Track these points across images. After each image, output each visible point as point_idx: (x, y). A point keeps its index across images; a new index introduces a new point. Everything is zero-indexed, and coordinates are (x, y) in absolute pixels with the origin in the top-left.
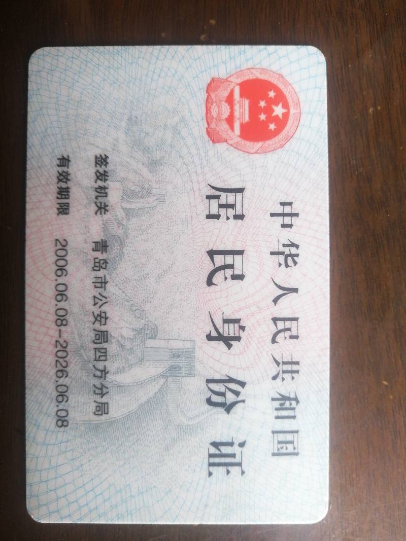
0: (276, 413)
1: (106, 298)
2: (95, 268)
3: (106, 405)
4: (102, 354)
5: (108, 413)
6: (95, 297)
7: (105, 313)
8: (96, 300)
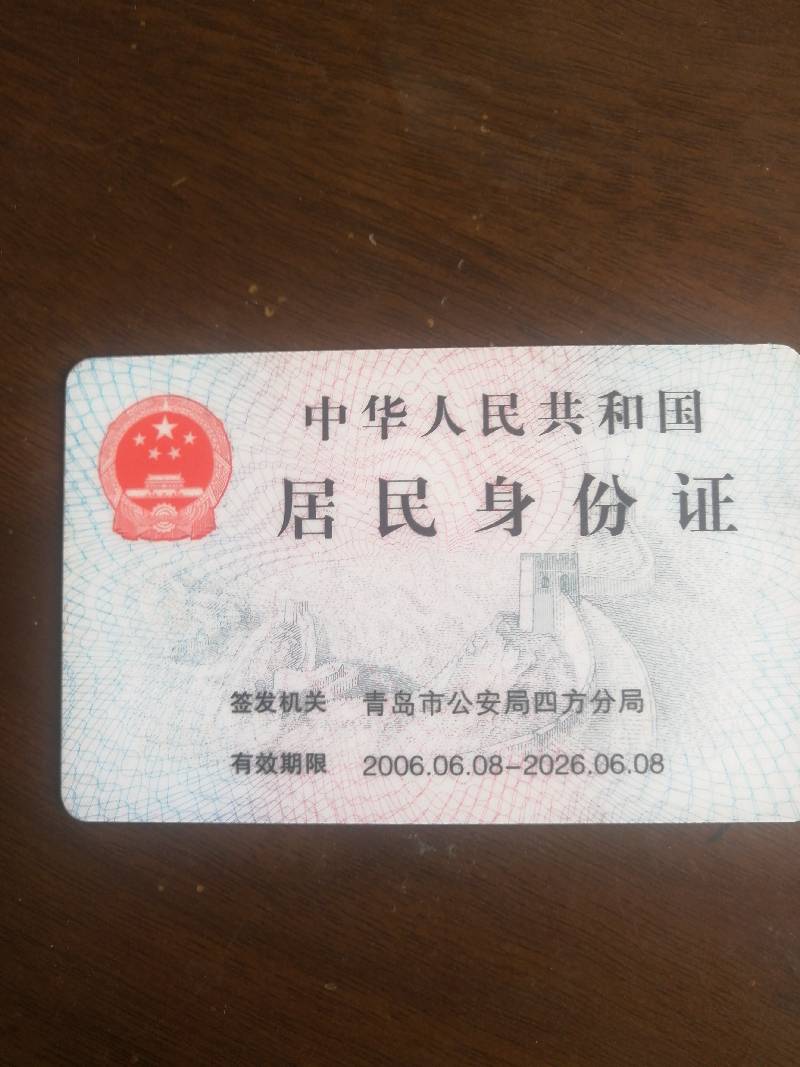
0: (633, 427)
1: (456, 693)
2: (410, 710)
3: (626, 693)
4: (545, 701)
5: (639, 691)
6: (454, 712)
7: (479, 695)
8: (459, 709)
